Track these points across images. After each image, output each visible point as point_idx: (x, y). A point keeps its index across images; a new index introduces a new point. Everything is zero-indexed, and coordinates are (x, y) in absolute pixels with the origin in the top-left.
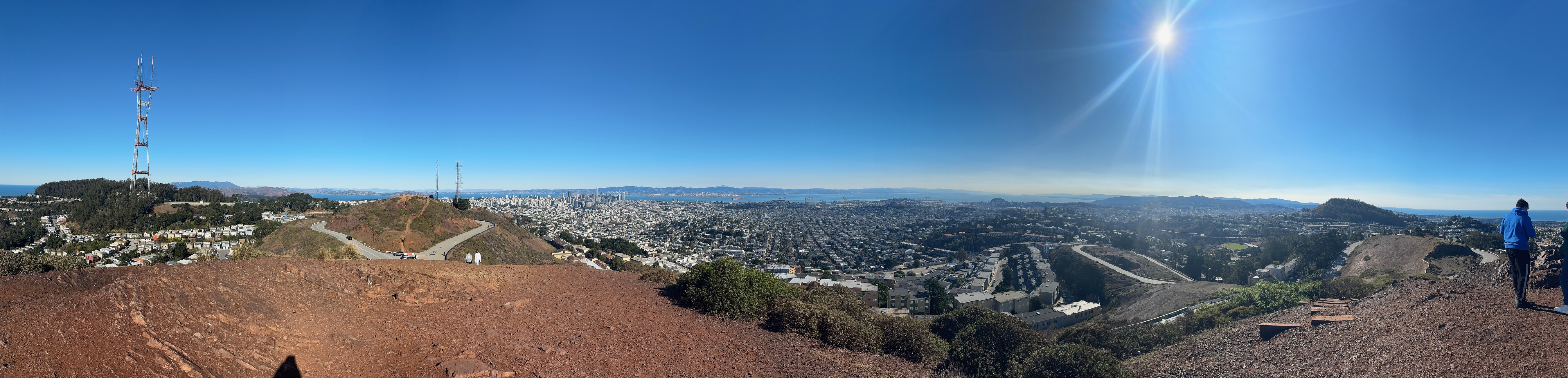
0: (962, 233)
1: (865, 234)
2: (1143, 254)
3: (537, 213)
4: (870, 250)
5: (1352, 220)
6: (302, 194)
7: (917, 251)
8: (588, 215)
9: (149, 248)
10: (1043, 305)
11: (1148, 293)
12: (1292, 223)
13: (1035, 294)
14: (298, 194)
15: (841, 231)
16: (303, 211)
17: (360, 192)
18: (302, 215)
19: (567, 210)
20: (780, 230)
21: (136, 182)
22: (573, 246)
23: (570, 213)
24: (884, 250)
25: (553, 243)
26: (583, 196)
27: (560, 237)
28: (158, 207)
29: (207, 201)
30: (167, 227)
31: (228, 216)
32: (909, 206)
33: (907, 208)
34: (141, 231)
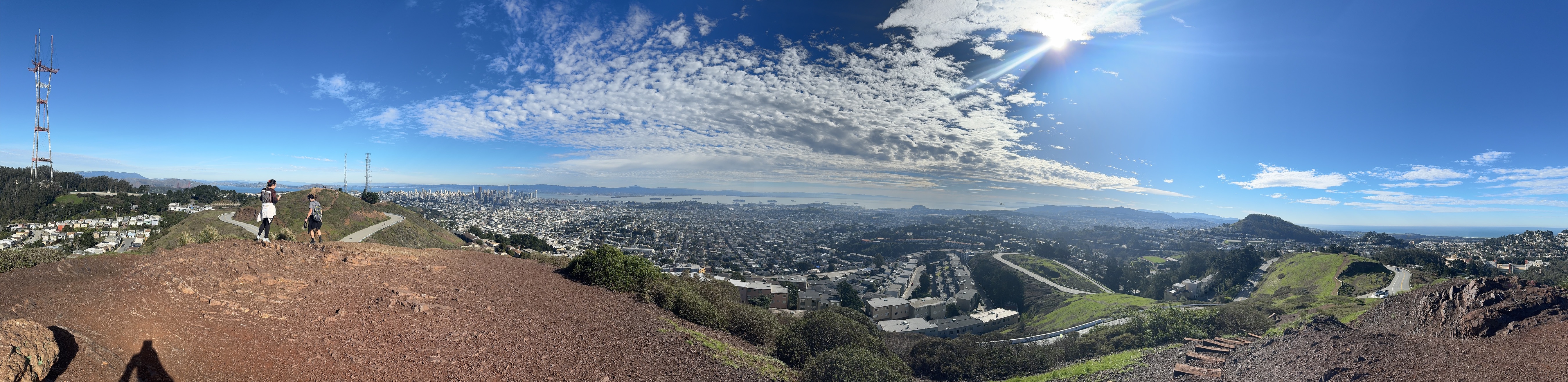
0: (880, 239)
1: (780, 237)
2: (1064, 263)
3: (448, 207)
4: (784, 253)
5: (1270, 236)
6: (209, 187)
7: (832, 255)
8: (498, 211)
9: (54, 238)
10: (960, 312)
11: (1065, 302)
12: (1212, 238)
13: (953, 300)
14: (205, 186)
15: (754, 234)
16: (209, 202)
18: (208, 207)
19: (478, 206)
20: (691, 230)
21: (38, 169)
22: (483, 241)
23: (481, 210)
24: (799, 253)
25: (462, 237)
26: (494, 193)
27: (470, 231)
28: (62, 196)
29: (114, 192)
30: (73, 217)
31: (135, 206)
32: (827, 211)
33: (824, 212)
34: (45, 221)
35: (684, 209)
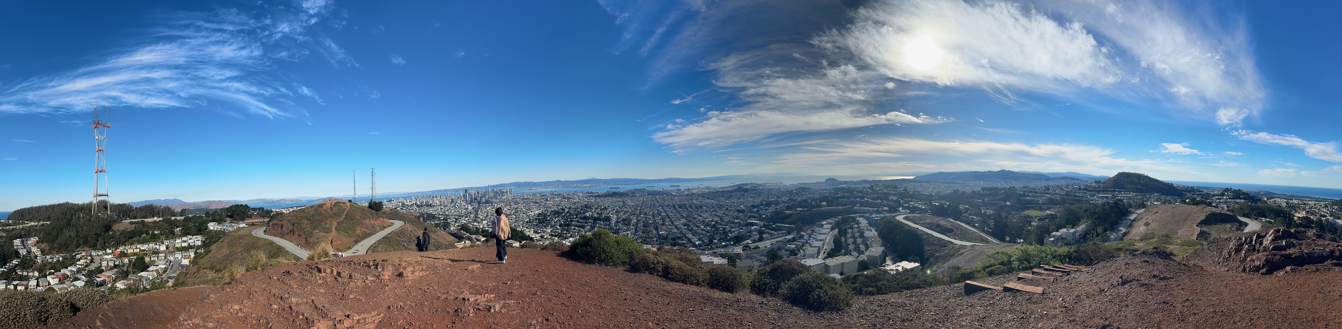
0: (799, 209)
1: (716, 215)
2: (958, 220)
3: (440, 210)
4: (721, 229)
5: (1136, 191)
6: (242, 205)
7: (761, 227)
8: (483, 208)
9: (112, 264)
10: (870, 266)
11: (959, 253)
12: (1085, 193)
13: (863, 257)
14: (238, 205)
15: (695, 214)
16: (243, 220)
17: (290, 200)
18: (242, 224)
19: (464, 205)
20: (642, 214)
21: (98, 203)
22: (472, 236)
23: (468, 208)
24: (734, 227)
25: (454, 235)
26: (478, 193)
27: (461, 229)
28: (118, 224)
29: (159, 217)
30: (127, 243)
31: (178, 229)
32: (754, 190)
33: (753, 191)
34: (104, 248)
35: (635, 196)
